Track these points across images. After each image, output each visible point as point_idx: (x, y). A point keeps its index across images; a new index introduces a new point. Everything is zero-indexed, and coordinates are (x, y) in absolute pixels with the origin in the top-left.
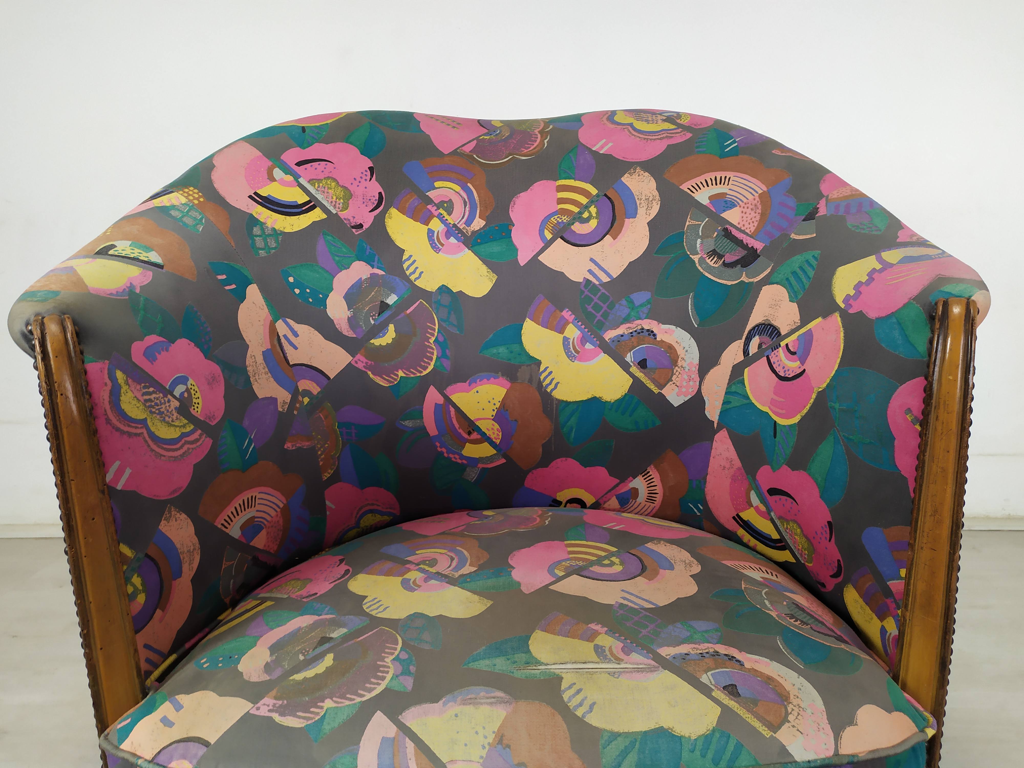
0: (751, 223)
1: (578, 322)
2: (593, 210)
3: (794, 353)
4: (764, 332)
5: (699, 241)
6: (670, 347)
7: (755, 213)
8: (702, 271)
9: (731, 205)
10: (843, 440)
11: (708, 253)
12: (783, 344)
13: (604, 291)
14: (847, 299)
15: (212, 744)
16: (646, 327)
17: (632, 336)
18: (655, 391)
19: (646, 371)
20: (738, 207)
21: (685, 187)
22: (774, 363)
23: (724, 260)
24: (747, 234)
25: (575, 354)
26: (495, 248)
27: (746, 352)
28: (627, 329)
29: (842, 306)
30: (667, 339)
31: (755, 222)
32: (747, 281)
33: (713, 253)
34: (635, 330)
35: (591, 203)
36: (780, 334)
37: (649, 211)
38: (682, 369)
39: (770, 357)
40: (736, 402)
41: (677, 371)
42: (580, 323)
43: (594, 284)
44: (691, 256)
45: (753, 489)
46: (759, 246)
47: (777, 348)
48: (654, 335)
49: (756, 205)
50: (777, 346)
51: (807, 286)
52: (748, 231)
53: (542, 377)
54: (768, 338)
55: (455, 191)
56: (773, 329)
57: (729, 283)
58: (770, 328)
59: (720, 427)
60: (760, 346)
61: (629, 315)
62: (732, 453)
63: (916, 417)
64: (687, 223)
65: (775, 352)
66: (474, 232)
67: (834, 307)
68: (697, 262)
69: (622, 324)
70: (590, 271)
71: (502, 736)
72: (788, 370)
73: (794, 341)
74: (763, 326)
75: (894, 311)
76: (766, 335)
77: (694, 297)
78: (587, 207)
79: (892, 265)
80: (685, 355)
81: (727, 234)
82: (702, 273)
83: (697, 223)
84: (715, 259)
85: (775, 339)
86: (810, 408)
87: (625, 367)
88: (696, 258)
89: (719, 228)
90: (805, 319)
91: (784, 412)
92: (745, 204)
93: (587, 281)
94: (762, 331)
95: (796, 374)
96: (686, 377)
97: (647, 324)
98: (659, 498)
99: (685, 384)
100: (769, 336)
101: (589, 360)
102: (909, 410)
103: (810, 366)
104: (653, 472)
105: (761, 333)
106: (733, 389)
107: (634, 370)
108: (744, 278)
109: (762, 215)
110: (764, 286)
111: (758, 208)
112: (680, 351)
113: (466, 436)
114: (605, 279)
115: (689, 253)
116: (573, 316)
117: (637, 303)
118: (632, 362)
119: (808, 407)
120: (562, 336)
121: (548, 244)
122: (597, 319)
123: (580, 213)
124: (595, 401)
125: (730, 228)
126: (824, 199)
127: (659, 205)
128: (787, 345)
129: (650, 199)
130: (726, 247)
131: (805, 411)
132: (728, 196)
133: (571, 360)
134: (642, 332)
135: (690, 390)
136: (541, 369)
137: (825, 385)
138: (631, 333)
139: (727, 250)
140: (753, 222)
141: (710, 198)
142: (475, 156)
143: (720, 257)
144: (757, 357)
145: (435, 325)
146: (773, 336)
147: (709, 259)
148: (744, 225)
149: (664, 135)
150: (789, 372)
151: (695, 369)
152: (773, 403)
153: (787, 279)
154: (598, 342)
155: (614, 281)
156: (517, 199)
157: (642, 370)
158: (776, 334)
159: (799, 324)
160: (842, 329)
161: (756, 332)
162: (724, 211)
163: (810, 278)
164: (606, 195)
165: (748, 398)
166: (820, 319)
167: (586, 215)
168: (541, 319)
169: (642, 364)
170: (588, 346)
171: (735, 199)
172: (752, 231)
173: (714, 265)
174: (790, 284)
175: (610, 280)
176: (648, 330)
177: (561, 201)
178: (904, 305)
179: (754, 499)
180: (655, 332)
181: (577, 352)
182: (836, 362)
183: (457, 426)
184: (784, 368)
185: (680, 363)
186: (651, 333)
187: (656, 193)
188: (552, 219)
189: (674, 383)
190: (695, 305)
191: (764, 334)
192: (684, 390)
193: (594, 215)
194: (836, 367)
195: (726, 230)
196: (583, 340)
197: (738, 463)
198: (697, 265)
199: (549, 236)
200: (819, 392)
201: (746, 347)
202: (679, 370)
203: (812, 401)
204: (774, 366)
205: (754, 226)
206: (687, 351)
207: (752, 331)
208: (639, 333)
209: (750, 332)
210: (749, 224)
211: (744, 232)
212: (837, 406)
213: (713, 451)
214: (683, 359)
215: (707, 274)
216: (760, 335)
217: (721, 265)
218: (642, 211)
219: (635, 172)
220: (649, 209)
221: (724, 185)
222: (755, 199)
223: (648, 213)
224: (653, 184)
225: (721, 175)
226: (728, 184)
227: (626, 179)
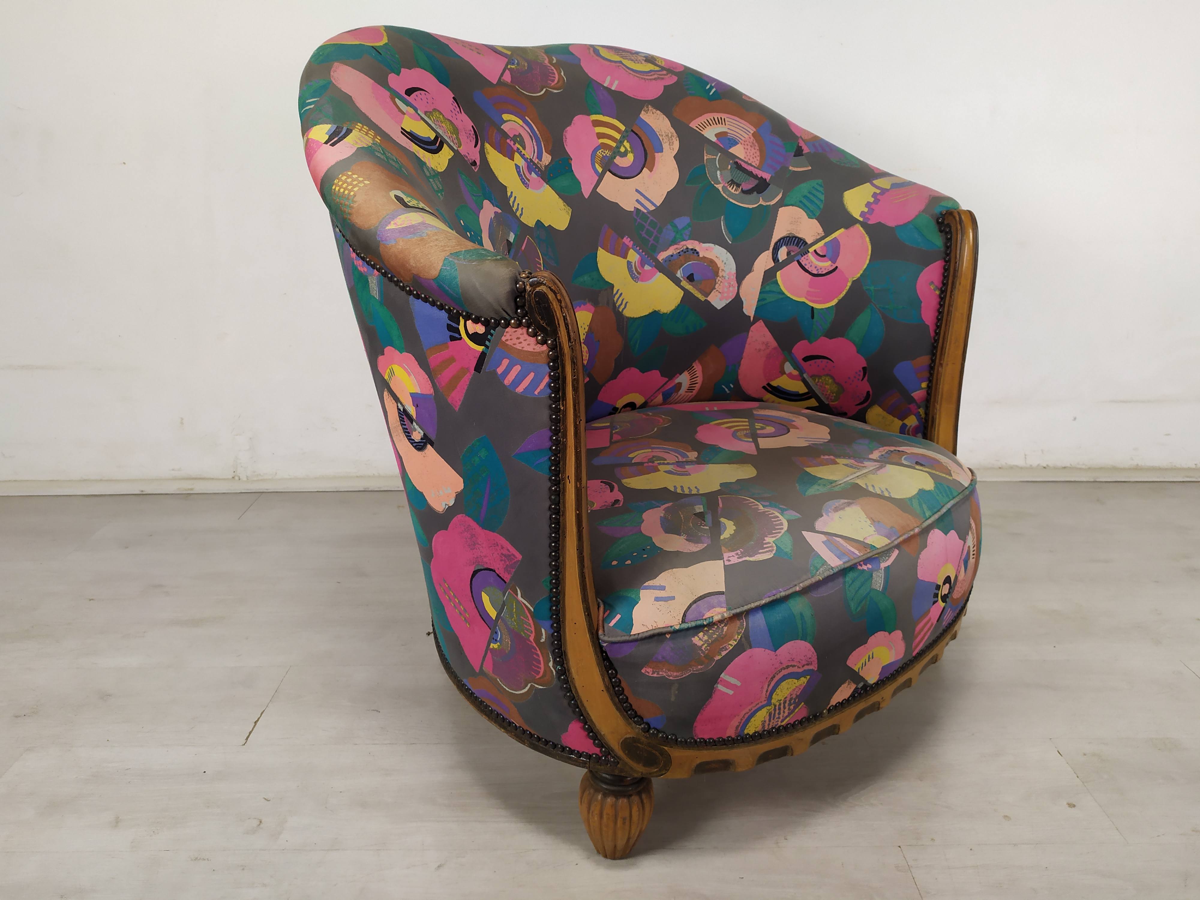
0: (754, 158)
1: (637, 247)
2: (626, 144)
3: (824, 256)
4: (791, 242)
5: (718, 172)
6: (712, 262)
7: (755, 149)
8: (726, 197)
9: (734, 143)
10: (879, 310)
11: (728, 183)
12: (811, 250)
13: (652, 218)
14: (863, 214)
15: (724, 591)
16: (690, 247)
17: (680, 255)
18: (702, 299)
19: (693, 283)
20: (740, 144)
21: (694, 125)
22: (805, 265)
23: (742, 189)
24: (755, 167)
25: (638, 275)
26: (563, 182)
27: (775, 259)
28: (675, 249)
29: (861, 219)
30: (708, 255)
31: (757, 157)
32: (764, 205)
33: (732, 182)
34: (681, 250)
35: (623, 137)
36: (806, 243)
37: (671, 146)
38: (723, 278)
39: (801, 261)
40: (770, 298)
41: (719, 280)
42: (638, 248)
43: (643, 212)
44: (715, 185)
45: (788, 361)
46: (767, 176)
47: (806, 254)
48: (698, 253)
49: (753, 143)
50: (806, 252)
51: (822, 207)
52: (754, 164)
53: (615, 299)
54: (796, 247)
55: (519, 124)
56: (798, 240)
57: (751, 207)
58: (795, 240)
59: (756, 319)
60: (788, 254)
61: (675, 237)
62: (768, 337)
63: (936, 286)
64: (705, 158)
65: (805, 256)
66: (546, 167)
67: (856, 221)
68: (721, 190)
69: (671, 245)
70: (637, 201)
71: (872, 518)
72: (821, 269)
73: (821, 247)
74: (788, 238)
75: (909, 220)
76: (793, 244)
77: (725, 219)
78: (620, 143)
79: (887, 190)
80: (724, 267)
81: (738, 166)
82: (727, 199)
83: (713, 157)
84: (735, 187)
85: (802, 247)
86: (847, 293)
87: (677, 282)
88: (720, 187)
89: (731, 162)
90: (828, 230)
91: (821, 299)
92: (745, 142)
93: (637, 210)
94: (788, 242)
95: (829, 271)
96: (726, 284)
97: (691, 244)
98: (698, 387)
99: (726, 290)
100: (796, 244)
101: (649, 280)
102: (932, 282)
103: (840, 263)
104: (697, 367)
105: (787, 244)
106: (768, 288)
107: (685, 284)
108: (761, 202)
109: (761, 150)
110: (780, 208)
111: (756, 146)
112: (720, 264)
114: (652, 208)
115: (713, 183)
116: (632, 242)
117: (680, 227)
118: (682, 277)
119: (844, 293)
120: (626, 261)
121: (601, 177)
122: (650, 243)
123: (618, 147)
124: (655, 314)
125: (740, 162)
126: (800, 138)
127: (678, 140)
128: (815, 251)
129: (670, 135)
130: (741, 178)
131: (842, 296)
132: (729, 134)
133: (635, 281)
134: (688, 251)
135: (731, 294)
136: (614, 292)
137: (859, 275)
138: (679, 253)
139: (742, 180)
140: (756, 157)
141: (716, 135)
142: (517, 87)
143: (738, 185)
144: (786, 263)
145: (540, 260)
146: (800, 245)
147: (730, 187)
148: (749, 159)
149: (656, 76)
150: (822, 270)
151: (734, 277)
152: (809, 295)
153: (801, 202)
154: (654, 263)
155: (658, 209)
156: (566, 134)
157: (690, 283)
158: (803, 243)
159: (823, 235)
160: (866, 235)
161: (782, 244)
162: (730, 147)
163: (822, 201)
164: (632, 131)
165: (783, 294)
166: (842, 230)
167: (622, 150)
168: (609, 247)
169: (690, 278)
170: (647, 267)
171: (735, 137)
172: (758, 165)
173: (735, 192)
174: (805, 205)
175: (655, 208)
176: (692, 249)
177: (600, 136)
178: (917, 216)
179: (788, 367)
180: (698, 250)
181: (639, 273)
182: (866, 258)
184: (816, 267)
185: (720, 274)
186: (694, 251)
187: (673, 130)
188: (598, 153)
189: (717, 291)
190: (726, 225)
191: (790, 244)
192: (726, 295)
193: (629, 149)
194: (867, 262)
195: (736, 163)
196: (642, 263)
197: (774, 343)
198: (722, 193)
199: (600, 170)
200: (854, 281)
201: (775, 256)
202: (720, 279)
203: (848, 288)
204: (806, 267)
205: (757, 160)
206: (725, 263)
207: (779, 243)
208: (685, 252)
209: (776, 244)
210: (753, 158)
211: (751, 165)
212: (872, 288)
213: (748, 340)
214: (723, 270)
215: (731, 200)
216: (786, 245)
217: (740, 192)
218: (666, 146)
219: (648, 110)
220: (671, 144)
221: (722, 124)
222: (750, 138)
223: (671, 148)
224: (667, 122)
225: (716, 116)
226: (725, 125)
227: (643, 116)
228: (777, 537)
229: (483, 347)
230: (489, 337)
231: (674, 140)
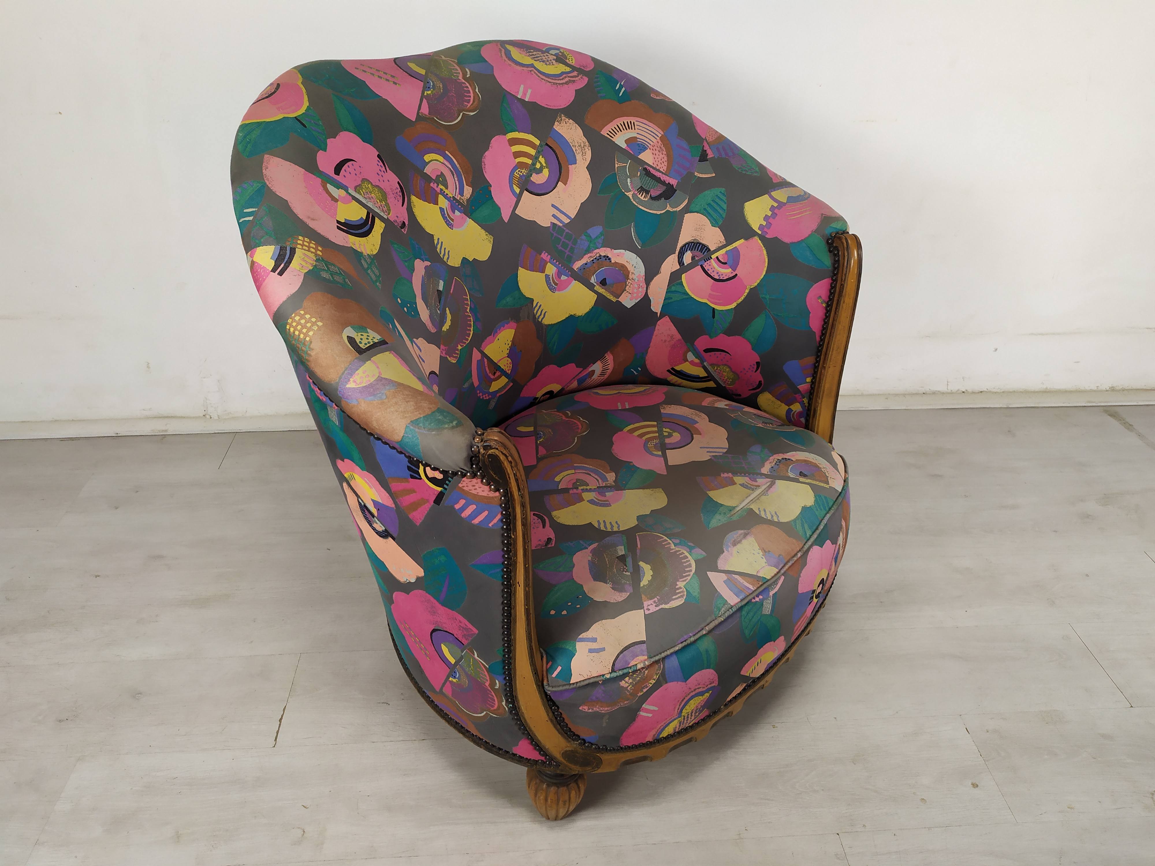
0: (662, 163)
1: (553, 260)
2: (542, 159)
3: (726, 263)
4: (695, 247)
5: (629, 180)
6: (623, 267)
7: (663, 154)
8: (636, 204)
9: (643, 148)
10: (772, 316)
11: (638, 190)
12: (714, 256)
13: (567, 231)
14: (761, 227)
15: (645, 641)
16: (603, 254)
17: (593, 263)
18: (613, 300)
19: (606, 287)
20: (649, 149)
21: (605, 132)
22: (708, 270)
23: (651, 195)
24: (663, 173)
25: (555, 286)
26: (484, 211)
27: (681, 262)
28: (589, 258)
29: (760, 232)
30: (619, 260)
31: (665, 162)
32: (671, 211)
33: (641, 190)
34: (595, 257)
35: (538, 153)
36: (709, 250)
37: (584, 157)
38: (633, 281)
39: (704, 266)
40: (676, 297)
41: (629, 283)
42: (555, 261)
43: (559, 226)
44: (625, 193)
45: (690, 351)
46: (674, 182)
47: (709, 260)
48: (609, 259)
49: (660, 148)
50: (709, 258)
51: (724, 216)
52: (661, 170)
53: (535, 312)
54: (700, 253)
55: (440, 162)
56: (702, 246)
57: (659, 213)
58: (699, 246)
59: (662, 315)
60: (693, 258)
61: (589, 246)
62: (673, 330)
63: (824, 300)
64: (616, 166)
65: (708, 262)
66: (468, 200)
67: (754, 233)
68: (631, 198)
69: (585, 254)
70: (554, 216)
71: (763, 549)
72: (722, 275)
73: (723, 255)
74: (693, 244)
75: (803, 239)
76: (697, 250)
77: (635, 226)
78: (535, 159)
79: (785, 204)
80: (634, 270)
81: (647, 173)
82: (637, 206)
83: (623, 165)
84: (644, 194)
85: (705, 253)
86: (745, 299)
87: (591, 287)
88: (630, 195)
89: (640, 168)
90: (729, 241)
91: (721, 301)
92: (653, 147)
93: (553, 224)
94: (693, 247)
95: (729, 277)
96: (636, 286)
97: (604, 251)
98: (609, 372)
99: (635, 291)
100: (700, 251)
101: (565, 288)
102: (820, 297)
103: (738, 271)
104: (609, 357)
105: (692, 249)
106: (673, 288)
107: (598, 288)
108: (669, 208)
109: (668, 155)
110: (685, 214)
111: (663, 150)
112: (630, 268)
113: (492, 377)
114: (567, 221)
115: (623, 191)
116: (549, 256)
117: (593, 237)
118: (595, 282)
119: (742, 298)
120: (544, 274)
121: (519, 197)
122: (567, 254)
123: (534, 164)
124: (572, 318)
125: (648, 168)
126: (705, 141)
127: (590, 150)
128: (717, 257)
129: (582, 146)
130: (649, 184)
131: (740, 300)
132: (638, 140)
133: (553, 292)
134: (600, 258)
135: (640, 294)
136: (534, 305)
137: (756, 284)
138: (593, 260)
139: (651, 186)
140: (663, 162)
141: (626, 141)
142: (435, 118)
143: (647, 192)
144: (691, 266)
145: (467, 296)
146: (704, 251)
147: (639, 194)
148: (657, 165)
149: (567, 79)
150: (723, 276)
151: (642, 279)
152: (710, 297)
153: (705, 209)
154: (570, 273)
155: (573, 221)
156: (485, 160)
157: (603, 287)
158: (706, 250)
159: (725, 243)
160: (764, 248)
161: (687, 248)
162: (640, 153)
163: (725, 210)
164: (547, 144)
165: (688, 294)
166: (742, 241)
167: (538, 166)
168: (528, 265)
169: (603, 283)
170: (563, 278)
171: (644, 142)
172: (665, 170)
173: (644, 199)
174: (709, 213)
175: (570, 221)
176: (604, 256)
177: (517, 154)
178: (809, 235)
179: (690, 356)
180: (610, 256)
181: (556, 284)
182: (763, 270)
183: (488, 371)
184: (718, 273)
185: (630, 277)
186: (607, 258)
187: (585, 140)
188: (515, 173)
189: (627, 292)
190: (636, 232)
191: (695, 249)
192: (635, 295)
193: (544, 165)
194: (764, 273)
195: (645, 169)
196: (559, 274)
197: (678, 336)
198: (632, 200)
199: (518, 190)
200: (751, 289)
201: (681, 260)
202: (630, 282)
203: (746, 294)
204: (709, 272)
205: (665, 166)
206: (635, 267)
207: (684, 248)
208: (598, 260)
209: (682, 248)
210: (661, 163)
211: (659, 171)
212: (768, 297)
213: (655, 332)
214: (633, 273)
215: (641, 207)
217: (649, 199)
218: (579, 157)
219: (561, 120)
220: (584, 154)
221: (632, 129)
222: (658, 142)
223: (584, 159)
224: (580, 131)
225: (626, 120)
226: (635, 129)
227: (557, 127)
228: (687, 581)
229: (442, 488)
230: (447, 482)
231: (587, 150)
